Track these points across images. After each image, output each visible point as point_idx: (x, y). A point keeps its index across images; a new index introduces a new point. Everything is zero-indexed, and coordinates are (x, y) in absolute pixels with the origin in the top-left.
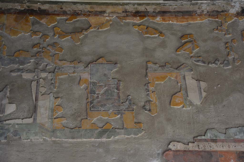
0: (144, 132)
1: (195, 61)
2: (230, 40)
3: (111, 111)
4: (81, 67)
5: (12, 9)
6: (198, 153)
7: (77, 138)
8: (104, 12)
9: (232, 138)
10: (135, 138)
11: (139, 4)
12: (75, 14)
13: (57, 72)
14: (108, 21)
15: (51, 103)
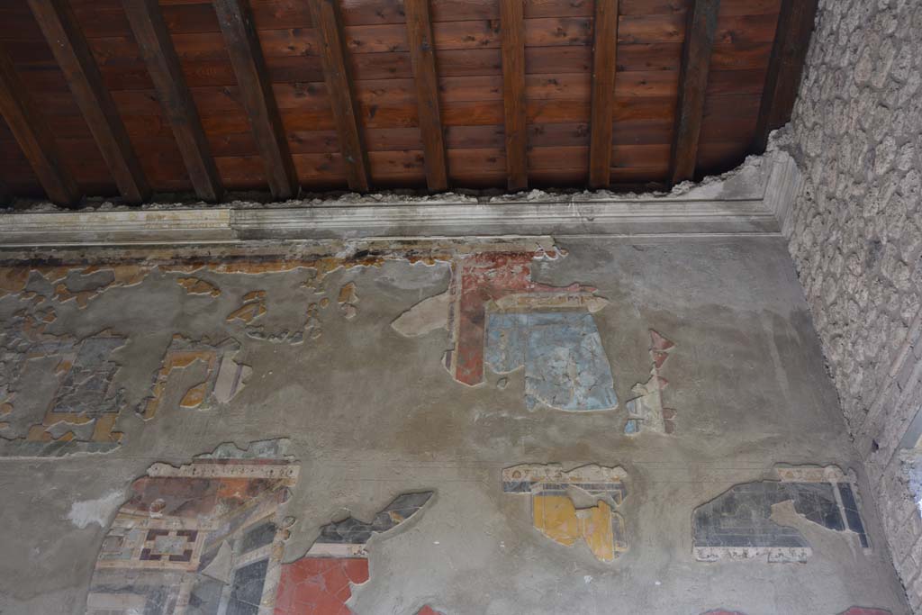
0: (120, 447)
1: (250, 333)
2: (318, 301)
3: (83, 412)
4: (70, 344)
5: (12, 260)
6: (188, 481)
7: (12, 454)
8: (143, 259)
9: (253, 458)
10: (101, 457)
11: (202, 246)
12: (101, 263)
13: (31, 351)
14: (143, 272)
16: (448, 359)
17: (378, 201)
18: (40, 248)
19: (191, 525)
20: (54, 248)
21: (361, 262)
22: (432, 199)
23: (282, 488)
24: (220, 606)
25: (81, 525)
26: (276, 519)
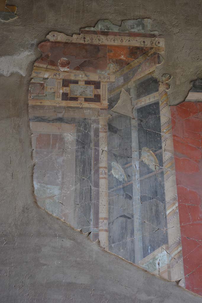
0: (17, 17)
6: (82, 46)
9: (127, 32)
10: (4, 23)
19: (94, 77)
23: (155, 53)
24: (132, 133)
25: (5, 73)
26: (156, 75)
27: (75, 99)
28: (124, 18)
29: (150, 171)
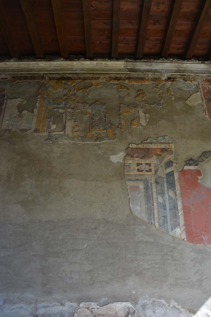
0: (117, 139)
1: (144, 103)
2: (161, 93)
3: (101, 128)
4: (87, 106)
5: (55, 77)
6: (142, 149)
7: (85, 141)
8: (99, 78)
9: (159, 142)
10: (113, 142)
11: (117, 74)
12: (85, 79)
13: (75, 108)
14: (101, 82)
15: (72, 124)
16: (205, 113)
17: (171, 61)
18: (62, 73)
19: (148, 162)
20: (67, 73)
21: (170, 81)
22: (188, 61)
23: (170, 151)
24: (165, 184)
25: (115, 162)
26: (172, 159)
27: (142, 171)
28: (158, 136)
29: (172, 199)
